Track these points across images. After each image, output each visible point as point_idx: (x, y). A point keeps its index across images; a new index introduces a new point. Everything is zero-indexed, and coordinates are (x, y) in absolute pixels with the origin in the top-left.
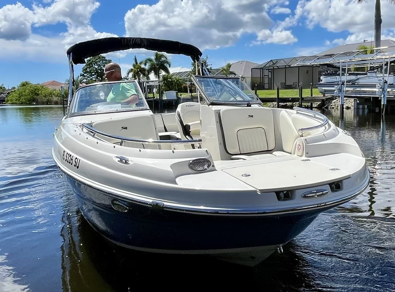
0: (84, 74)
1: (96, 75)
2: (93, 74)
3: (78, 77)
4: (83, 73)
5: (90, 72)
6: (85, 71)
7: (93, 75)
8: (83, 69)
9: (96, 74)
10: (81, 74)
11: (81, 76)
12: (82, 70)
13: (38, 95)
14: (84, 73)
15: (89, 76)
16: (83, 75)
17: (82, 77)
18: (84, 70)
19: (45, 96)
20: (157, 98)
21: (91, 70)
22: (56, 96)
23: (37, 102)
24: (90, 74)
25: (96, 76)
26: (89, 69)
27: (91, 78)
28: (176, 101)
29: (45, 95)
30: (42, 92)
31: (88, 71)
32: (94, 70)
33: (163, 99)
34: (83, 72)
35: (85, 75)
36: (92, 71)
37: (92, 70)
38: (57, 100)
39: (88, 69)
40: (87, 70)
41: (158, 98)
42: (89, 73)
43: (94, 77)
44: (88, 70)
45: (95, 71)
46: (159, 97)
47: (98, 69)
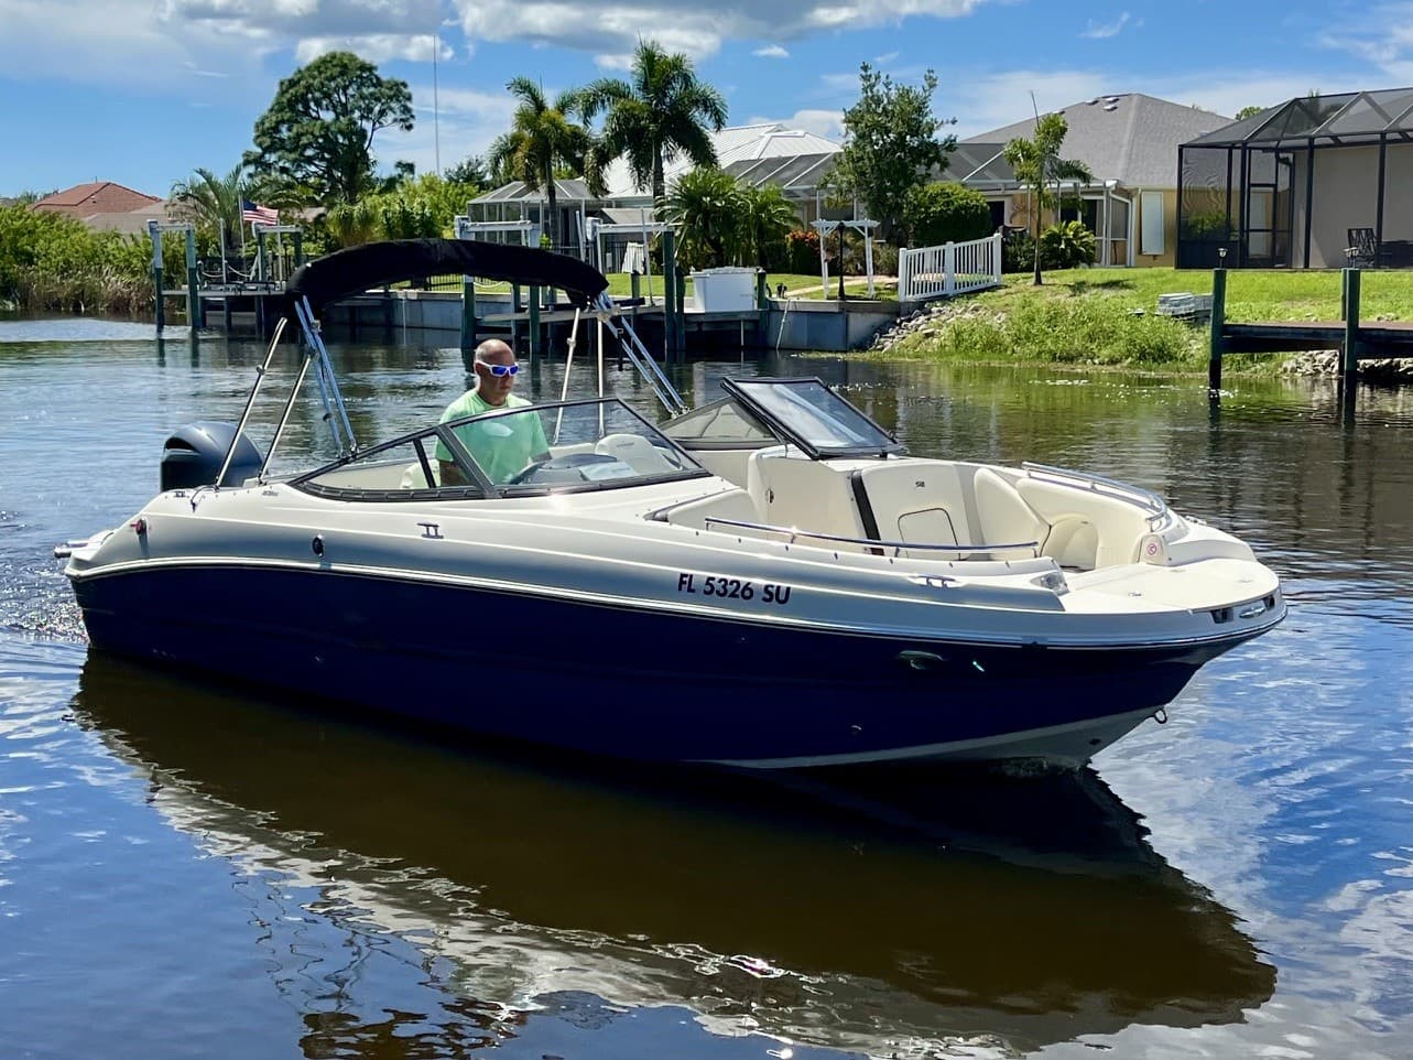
0: (262, 156)
1: (323, 159)
2: (309, 152)
3: (238, 171)
4: (259, 150)
5: (296, 146)
6: (267, 141)
7: (310, 161)
8: (257, 126)
9: (327, 156)
10: (247, 154)
11: (247, 163)
12: (254, 134)
13: (29, 259)
14: (266, 150)
15: (287, 165)
16: (258, 161)
17: (251, 169)
18: (264, 134)
19: (66, 269)
20: (653, 305)
21: (299, 136)
22: (119, 270)
23: (24, 301)
24: (293, 156)
25: (323, 164)
26: (289, 130)
27: (299, 175)
28: (755, 322)
29: (67, 262)
30: (54, 245)
31: (282, 140)
32: (312, 134)
33: (687, 310)
34: (260, 145)
35: (271, 158)
36: (304, 140)
37: (302, 134)
38: (125, 290)
39: (284, 128)
40: (279, 131)
41: (657, 304)
42: (290, 151)
43: (313, 168)
44: (285, 133)
45: (321, 140)
46: (663, 303)
47: (333, 128)
